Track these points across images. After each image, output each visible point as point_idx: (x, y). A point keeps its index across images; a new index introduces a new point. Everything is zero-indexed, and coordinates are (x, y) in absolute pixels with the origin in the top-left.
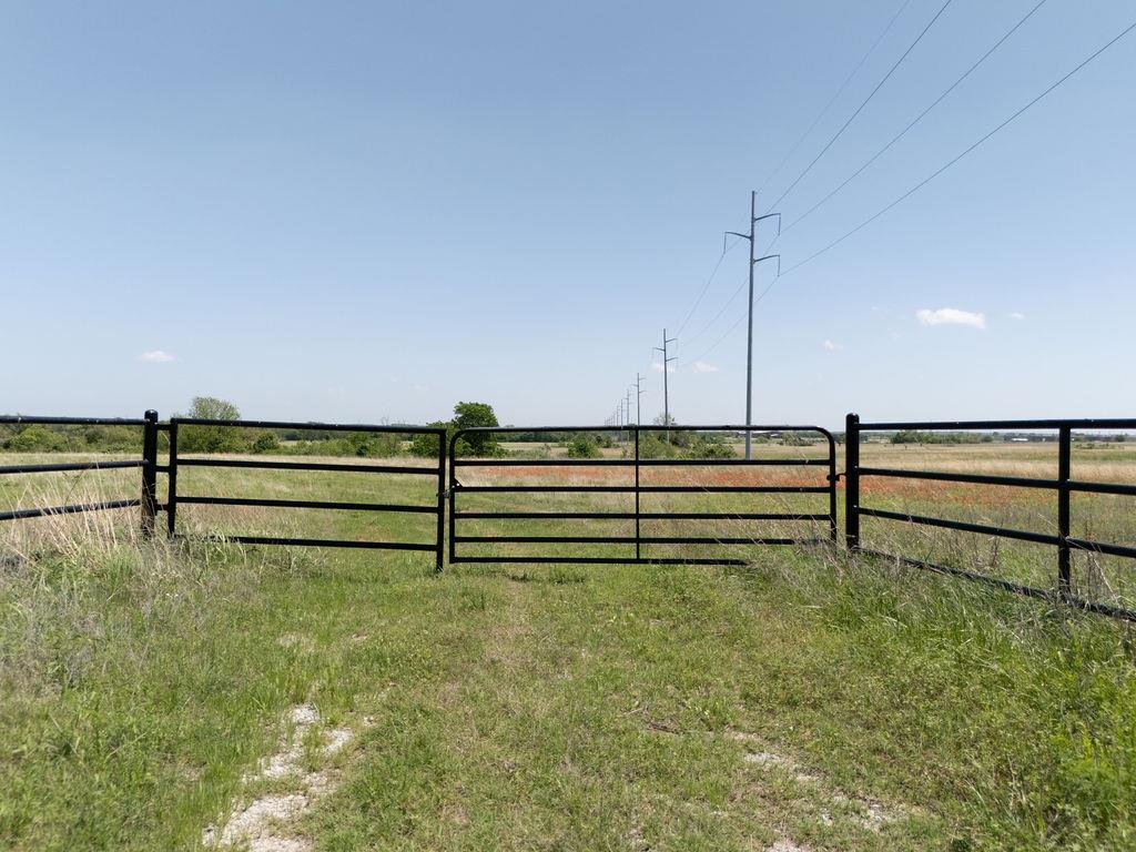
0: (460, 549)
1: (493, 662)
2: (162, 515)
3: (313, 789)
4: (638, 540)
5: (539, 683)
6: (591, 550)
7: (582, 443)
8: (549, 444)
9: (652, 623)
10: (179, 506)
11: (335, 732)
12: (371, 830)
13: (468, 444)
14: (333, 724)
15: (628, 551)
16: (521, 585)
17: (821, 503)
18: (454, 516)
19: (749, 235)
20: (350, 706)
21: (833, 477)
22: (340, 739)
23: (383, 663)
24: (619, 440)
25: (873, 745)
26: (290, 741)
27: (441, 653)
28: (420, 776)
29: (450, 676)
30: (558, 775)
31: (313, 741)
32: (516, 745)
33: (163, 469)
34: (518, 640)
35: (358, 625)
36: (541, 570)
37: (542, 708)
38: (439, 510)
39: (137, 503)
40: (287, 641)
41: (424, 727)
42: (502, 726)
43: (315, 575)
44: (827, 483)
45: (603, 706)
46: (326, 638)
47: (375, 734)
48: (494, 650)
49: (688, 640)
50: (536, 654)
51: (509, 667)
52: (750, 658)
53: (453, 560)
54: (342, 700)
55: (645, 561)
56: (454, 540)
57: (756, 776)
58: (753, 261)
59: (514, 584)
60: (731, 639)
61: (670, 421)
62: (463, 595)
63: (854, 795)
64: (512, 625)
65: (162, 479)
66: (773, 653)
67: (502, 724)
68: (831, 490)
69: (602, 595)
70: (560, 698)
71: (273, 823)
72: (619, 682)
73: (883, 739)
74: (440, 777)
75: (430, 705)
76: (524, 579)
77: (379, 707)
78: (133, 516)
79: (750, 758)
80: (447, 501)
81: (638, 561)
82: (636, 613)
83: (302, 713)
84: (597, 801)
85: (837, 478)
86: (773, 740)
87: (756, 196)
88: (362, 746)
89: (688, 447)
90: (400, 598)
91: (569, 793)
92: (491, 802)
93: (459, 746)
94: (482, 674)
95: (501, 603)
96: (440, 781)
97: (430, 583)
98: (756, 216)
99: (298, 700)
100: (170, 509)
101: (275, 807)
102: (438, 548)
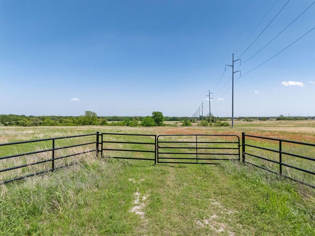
0: (160, 160)
1: (168, 185)
2: (100, 153)
3: (142, 205)
4: (197, 159)
5: (177, 189)
6: (188, 161)
7: (186, 121)
8: (177, 121)
9: (199, 177)
10: (103, 151)
11: (143, 197)
12: (153, 211)
13: (156, 123)
14: (143, 195)
15: (195, 161)
16: (172, 168)
17: (237, 152)
18: (158, 153)
19: (232, 65)
20: (145, 192)
21: (239, 146)
22: (144, 198)
23: (149, 185)
24: (197, 120)
25: (233, 201)
26: (137, 198)
27: (159, 183)
28: (159, 204)
29: (161, 188)
30: (180, 204)
31: (141, 198)
32: (173, 200)
33: (100, 143)
34: (173, 181)
35: (142, 177)
36: (177, 165)
37: (177, 194)
38: (155, 152)
39: (95, 150)
40: (130, 180)
41: (158, 196)
42: (171, 197)
43: (131, 165)
44: (238, 147)
45: (188, 194)
46: (137, 179)
47: (150, 197)
48: (169, 183)
49: (205, 181)
50: (176, 184)
51: (171, 186)
52: (217, 186)
53: (158, 162)
54: (144, 192)
55: (198, 163)
56: (158, 158)
57: (213, 206)
58: (233, 73)
59: (171, 168)
60: (213, 181)
61: (211, 115)
62: (161, 171)
63: (228, 209)
64: (171, 178)
65: (100, 145)
66: (221, 185)
67: (171, 196)
68: (239, 149)
69: (189, 171)
70: (180, 192)
71: (138, 210)
72: (191, 190)
73: (235, 201)
74: (162, 204)
75: (159, 193)
76: (173, 167)
77: (150, 193)
78: (95, 153)
79: (212, 203)
80: (157, 150)
81: (197, 163)
82: (196, 176)
83: (137, 193)
84: (186, 208)
85: (240, 146)
86: (217, 200)
87: (234, 55)
88: (148, 199)
89: (216, 122)
90: (148, 171)
91: (182, 207)
92: (170, 208)
93: (164, 200)
94: (166, 187)
95: (169, 173)
96: (162, 205)
97: (154, 167)
98: (234, 61)
99: (136, 191)
100: (102, 151)
101: (138, 207)
102: (155, 160)
